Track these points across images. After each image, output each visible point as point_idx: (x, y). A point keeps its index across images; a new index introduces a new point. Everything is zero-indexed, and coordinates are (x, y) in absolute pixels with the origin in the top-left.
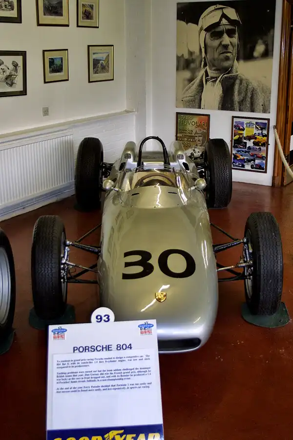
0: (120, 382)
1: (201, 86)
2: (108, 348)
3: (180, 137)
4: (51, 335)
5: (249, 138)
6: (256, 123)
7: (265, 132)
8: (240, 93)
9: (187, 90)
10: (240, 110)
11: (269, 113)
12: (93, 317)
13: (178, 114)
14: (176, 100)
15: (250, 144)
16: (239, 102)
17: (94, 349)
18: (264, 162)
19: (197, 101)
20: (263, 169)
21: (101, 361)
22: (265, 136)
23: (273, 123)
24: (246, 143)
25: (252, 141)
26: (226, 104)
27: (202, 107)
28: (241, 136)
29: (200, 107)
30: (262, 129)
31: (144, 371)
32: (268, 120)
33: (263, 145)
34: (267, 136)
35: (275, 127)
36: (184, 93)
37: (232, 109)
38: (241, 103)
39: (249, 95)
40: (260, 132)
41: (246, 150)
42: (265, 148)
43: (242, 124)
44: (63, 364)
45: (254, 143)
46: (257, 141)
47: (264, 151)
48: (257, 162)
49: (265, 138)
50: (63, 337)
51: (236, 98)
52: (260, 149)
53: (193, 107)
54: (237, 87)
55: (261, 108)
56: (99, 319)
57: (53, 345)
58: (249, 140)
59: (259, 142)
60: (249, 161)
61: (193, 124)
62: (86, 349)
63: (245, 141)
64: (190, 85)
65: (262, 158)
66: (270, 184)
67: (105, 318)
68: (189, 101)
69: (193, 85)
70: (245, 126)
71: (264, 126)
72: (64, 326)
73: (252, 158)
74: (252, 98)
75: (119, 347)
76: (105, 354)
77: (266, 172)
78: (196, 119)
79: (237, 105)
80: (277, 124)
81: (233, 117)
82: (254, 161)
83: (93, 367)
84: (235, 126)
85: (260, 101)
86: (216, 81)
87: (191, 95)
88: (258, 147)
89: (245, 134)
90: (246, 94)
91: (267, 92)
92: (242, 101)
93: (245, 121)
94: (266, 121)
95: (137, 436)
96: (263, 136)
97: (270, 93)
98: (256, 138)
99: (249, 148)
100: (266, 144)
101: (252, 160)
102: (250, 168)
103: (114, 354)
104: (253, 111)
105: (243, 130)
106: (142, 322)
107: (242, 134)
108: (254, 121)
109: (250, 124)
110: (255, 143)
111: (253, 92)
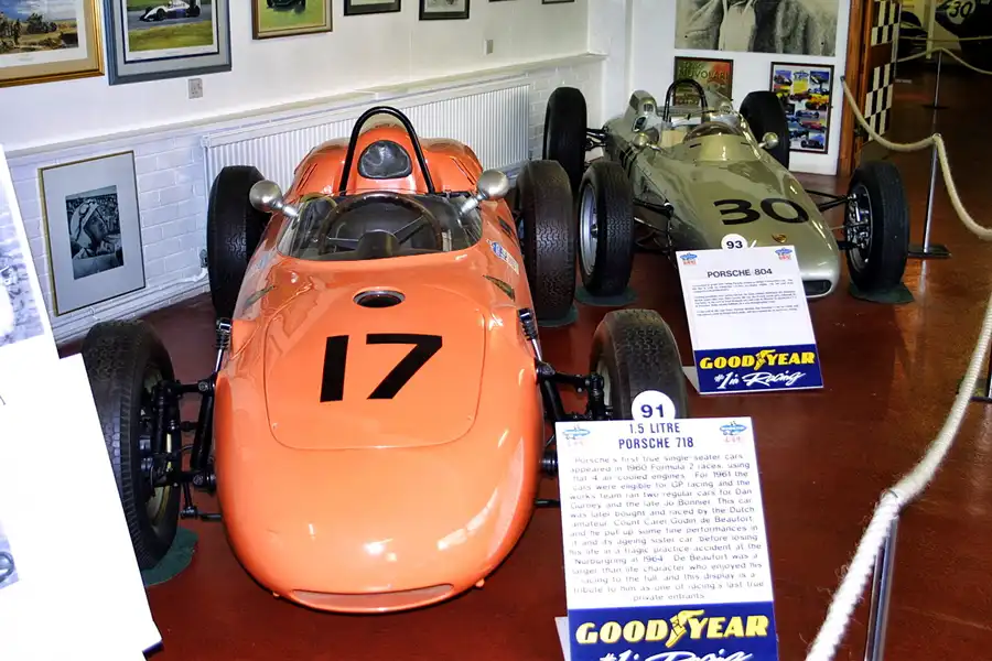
0: (765, 305)
1: (719, 13)
2: (746, 273)
3: (681, 98)
4: (680, 261)
5: (799, 97)
6: (812, 73)
7: (826, 87)
8: (785, 25)
9: (695, 20)
10: (785, 52)
11: (834, 55)
12: (724, 243)
13: (678, 59)
14: (676, 36)
15: (800, 106)
16: (783, 39)
17: (730, 274)
18: (824, 135)
19: (712, 37)
20: (822, 147)
21: (740, 285)
22: (827, 93)
23: (839, 71)
24: (793, 105)
25: (804, 102)
26: (762, 41)
27: (720, 46)
28: (786, 94)
29: (716, 48)
30: (821, 82)
31: (789, 294)
32: (832, 67)
33: (823, 108)
34: (829, 93)
35: (843, 78)
36: (690, 25)
37: (772, 50)
38: (787, 40)
39: (801, 27)
40: (818, 86)
41: (794, 116)
42: (826, 113)
43: (788, 74)
44: (699, 289)
45: (807, 105)
46: (813, 101)
47: (823, 117)
48: (812, 135)
49: (826, 97)
50: (694, 263)
51: (779, 32)
52: (817, 115)
53: (706, 47)
54: (780, 16)
55: (821, 47)
56: (731, 245)
57: (685, 271)
58: (800, 101)
59: (816, 104)
60: (798, 135)
61: (704, 75)
62: (721, 274)
63: (791, 102)
64: (701, 10)
65: (821, 129)
66: (834, 173)
67: (738, 244)
68: (697, 38)
69: (705, 10)
70: (793, 77)
71: (824, 77)
72: (692, 252)
73: (803, 130)
74: (805, 31)
75: (758, 272)
76: (743, 278)
77: (826, 153)
78: (709, 68)
79: (779, 44)
80: (846, 72)
81: (773, 63)
82: (807, 135)
83: (733, 291)
84: (776, 78)
85: (818, 38)
86: (745, 4)
87: (700, 28)
88: (813, 112)
89: (792, 90)
90: (795, 27)
91: (831, 22)
92: (789, 37)
93: (793, 69)
94: (829, 70)
95: (790, 356)
96: (823, 94)
97: (835, 24)
98: (810, 98)
99: (799, 113)
100: (827, 107)
101: (803, 133)
102: (799, 146)
103: (753, 278)
104: (806, 52)
105: (789, 84)
106: (780, 248)
107: (786, 91)
108: (808, 70)
109: (801, 75)
110: (810, 106)
111: (808, 20)
